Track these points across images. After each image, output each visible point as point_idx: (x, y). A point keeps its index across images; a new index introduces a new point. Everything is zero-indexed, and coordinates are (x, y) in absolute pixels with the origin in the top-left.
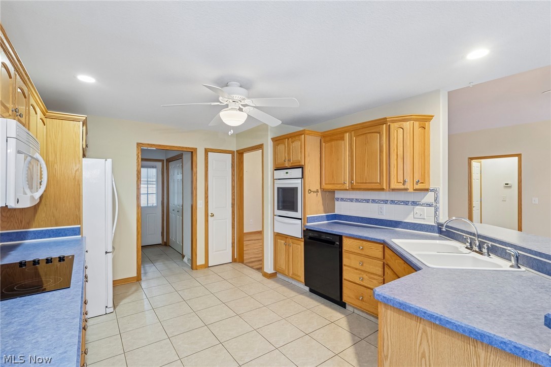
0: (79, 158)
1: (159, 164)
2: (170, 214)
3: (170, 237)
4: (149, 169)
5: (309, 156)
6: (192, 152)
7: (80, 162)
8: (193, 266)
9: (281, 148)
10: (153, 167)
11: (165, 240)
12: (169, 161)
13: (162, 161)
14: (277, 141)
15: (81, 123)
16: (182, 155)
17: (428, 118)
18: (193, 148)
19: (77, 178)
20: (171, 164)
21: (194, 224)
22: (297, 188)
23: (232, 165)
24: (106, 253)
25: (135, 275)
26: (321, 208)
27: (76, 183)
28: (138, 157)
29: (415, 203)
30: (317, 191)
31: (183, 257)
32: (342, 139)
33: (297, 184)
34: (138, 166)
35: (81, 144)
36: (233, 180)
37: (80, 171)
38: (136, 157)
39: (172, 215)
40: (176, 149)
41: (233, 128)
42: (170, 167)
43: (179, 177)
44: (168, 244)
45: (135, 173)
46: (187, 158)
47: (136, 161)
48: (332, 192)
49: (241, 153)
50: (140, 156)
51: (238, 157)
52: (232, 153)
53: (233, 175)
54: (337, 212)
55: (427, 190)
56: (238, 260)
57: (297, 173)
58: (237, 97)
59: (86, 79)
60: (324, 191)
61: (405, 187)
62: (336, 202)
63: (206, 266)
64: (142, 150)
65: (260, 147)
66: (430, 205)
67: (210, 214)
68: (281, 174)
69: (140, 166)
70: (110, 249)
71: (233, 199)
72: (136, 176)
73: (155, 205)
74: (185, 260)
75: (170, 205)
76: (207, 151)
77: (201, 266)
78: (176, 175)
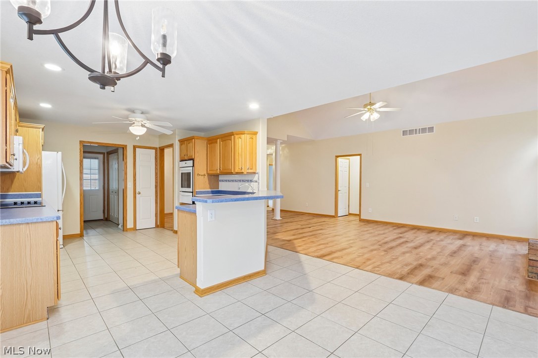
0: (40, 151)
1: (101, 156)
2: (110, 195)
3: (110, 214)
4: (92, 160)
5: (198, 152)
6: (124, 148)
7: (41, 154)
8: (125, 229)
9: (183, 146)
10: (95, 158)
11: (106, 217)
12: (109, 153)
13: (104, 154)
14: (182, 142)
15: (41, 129)
16: (118, 149)
17: (256, 133)
18: (123, 145)
19: (38, 163)
20: (112, 157)
21: (125, 198)
22: (190, 173)
23: (155, 157)
24: (58, 211)
25: (79, 232)
26: (208, 186)
27: (38, 166)
28: (81, 151)
29: (251, 181)
30: (205, 175)
31: (118, 225)
32: (216, 142)
33: (190, 170)
34: (81, 156)
35: (41, 142)
36: (156, 169)
37: (40, 159)
38: (79, 151)
39: (111, 196)
40: (110, 145)
41: (139, 136)
42: (110, 159)
43: (116, 166)
44: (108, 219)
45: (79, 162)
46: (120, 151)
47: (79, 153)
48: (217, 176)
49: (162, 150)
50: (82, 150)
51: (160, 152)
52: (156, 149)
53: (156, 165)
54: (220, 189)
55: (255, 173)
56: (160, 226)
57: (190, 163)
58: (138, 119)
59: (45, 106)
60: (210, 175)
61: (242, 171)
62: (220, 183)
63: (135, 229)
64: (84, 146)
65: (171, 146)
66: (256, 182)
67: (137, 192)
68: (183, 164)
69: (82, 157)
70: (60, 209)
71: (156, 182)
72: (79, 164)
73: (97, 188)
74: (120, 226)
75: (110, 188)
76: (135, 147)
77: (131, 229)
78: (114, 165)
